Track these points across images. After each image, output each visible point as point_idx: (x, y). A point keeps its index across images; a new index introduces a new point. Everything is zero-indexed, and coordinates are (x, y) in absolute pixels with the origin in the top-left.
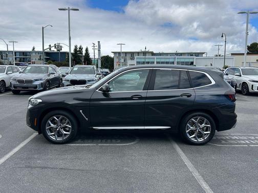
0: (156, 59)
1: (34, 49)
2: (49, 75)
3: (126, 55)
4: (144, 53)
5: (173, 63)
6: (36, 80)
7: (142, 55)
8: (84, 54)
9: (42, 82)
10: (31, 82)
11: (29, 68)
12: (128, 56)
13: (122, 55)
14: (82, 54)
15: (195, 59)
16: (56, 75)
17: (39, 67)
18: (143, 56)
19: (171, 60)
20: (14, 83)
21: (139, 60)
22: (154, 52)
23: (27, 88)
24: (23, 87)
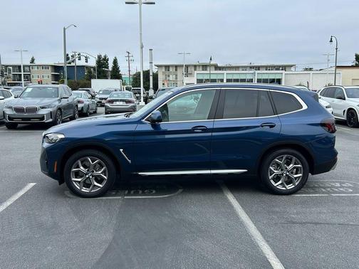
0: (225, 75)
1: (33, 61)
2: (60, 100)
3: (176, 70)
4: (203, 66)
5: (251, 81)
6: (43, 108)
7: (201, 69)
8: (110, 69)
9: (51, 110)
10: (35, 110)
11: (29, 90)
12: (181, 72)
13: (171, 69)
14: (108, 68)
15: (284, 75)
16: (70, 100)
17: (44, 88)
18: (203, 70)
19: (249, 77)
20: (9, 112)
21: (200, 77)
22: (219, 65)
23: (29, 119)
24: (23, 119)
